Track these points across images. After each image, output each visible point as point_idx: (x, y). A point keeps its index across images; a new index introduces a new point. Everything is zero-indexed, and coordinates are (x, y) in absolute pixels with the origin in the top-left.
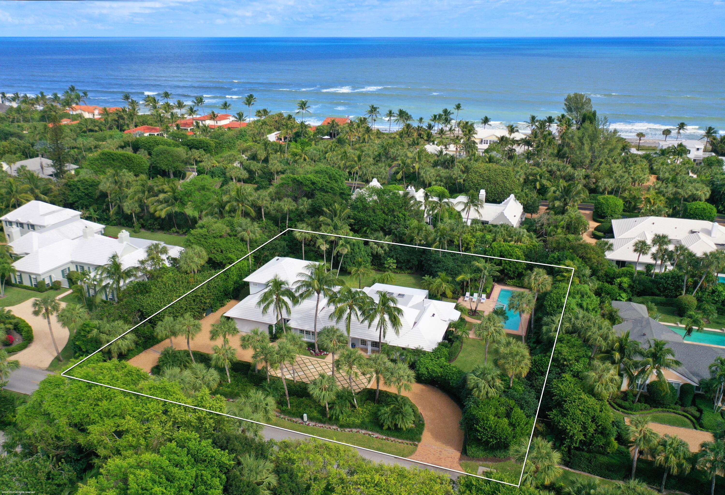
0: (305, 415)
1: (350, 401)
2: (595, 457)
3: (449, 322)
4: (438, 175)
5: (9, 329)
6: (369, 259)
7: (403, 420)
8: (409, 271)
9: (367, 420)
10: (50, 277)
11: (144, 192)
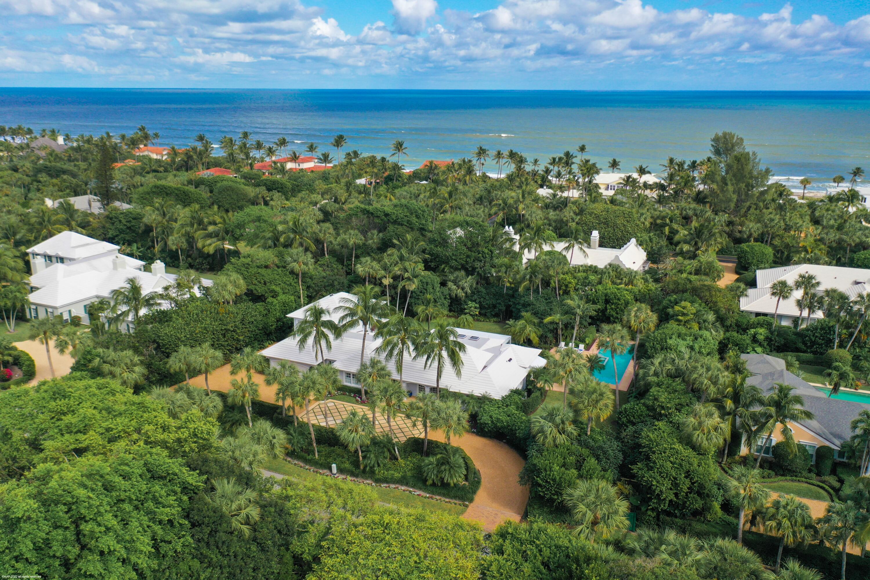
0: (334, 466)
1: (389, 450)
2: (690, 525)
3: (529, 369)
4: (546, 218)
5: (8, 362)
6: (447, 303)
7: (450, 472)
8: (495, 319)
9: (409, 474)
10: (70, 311)
11: (192, 225)
